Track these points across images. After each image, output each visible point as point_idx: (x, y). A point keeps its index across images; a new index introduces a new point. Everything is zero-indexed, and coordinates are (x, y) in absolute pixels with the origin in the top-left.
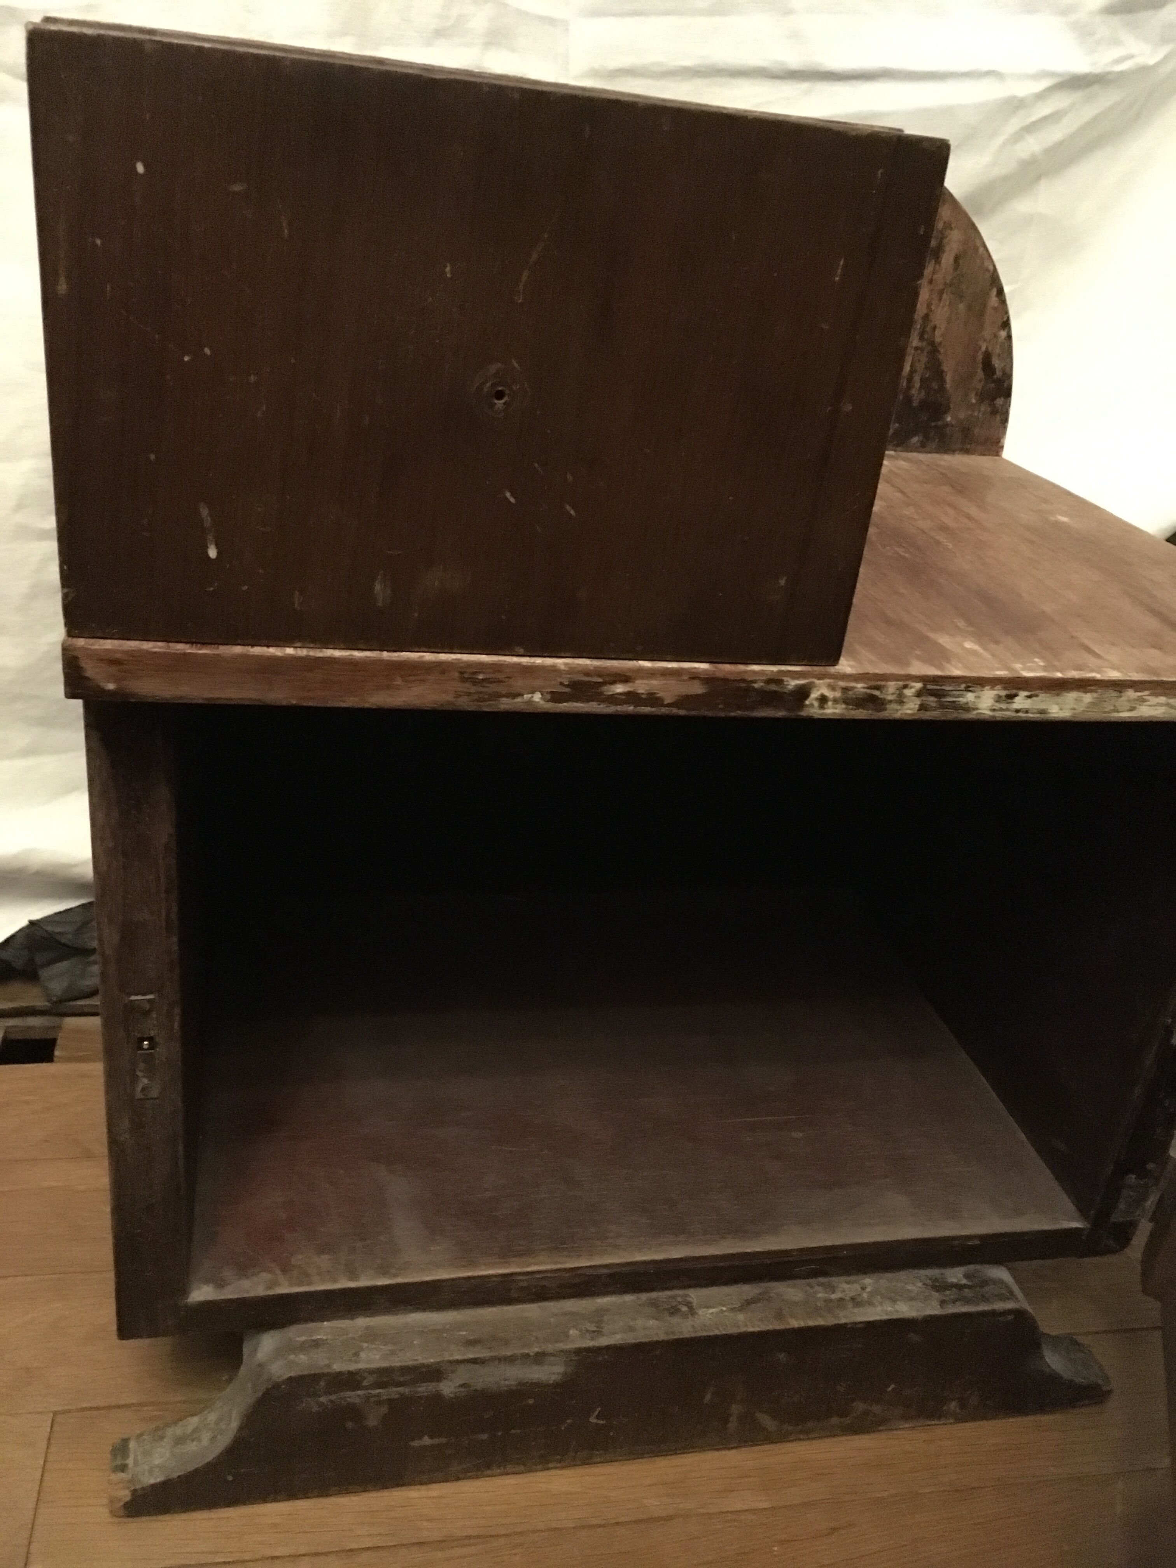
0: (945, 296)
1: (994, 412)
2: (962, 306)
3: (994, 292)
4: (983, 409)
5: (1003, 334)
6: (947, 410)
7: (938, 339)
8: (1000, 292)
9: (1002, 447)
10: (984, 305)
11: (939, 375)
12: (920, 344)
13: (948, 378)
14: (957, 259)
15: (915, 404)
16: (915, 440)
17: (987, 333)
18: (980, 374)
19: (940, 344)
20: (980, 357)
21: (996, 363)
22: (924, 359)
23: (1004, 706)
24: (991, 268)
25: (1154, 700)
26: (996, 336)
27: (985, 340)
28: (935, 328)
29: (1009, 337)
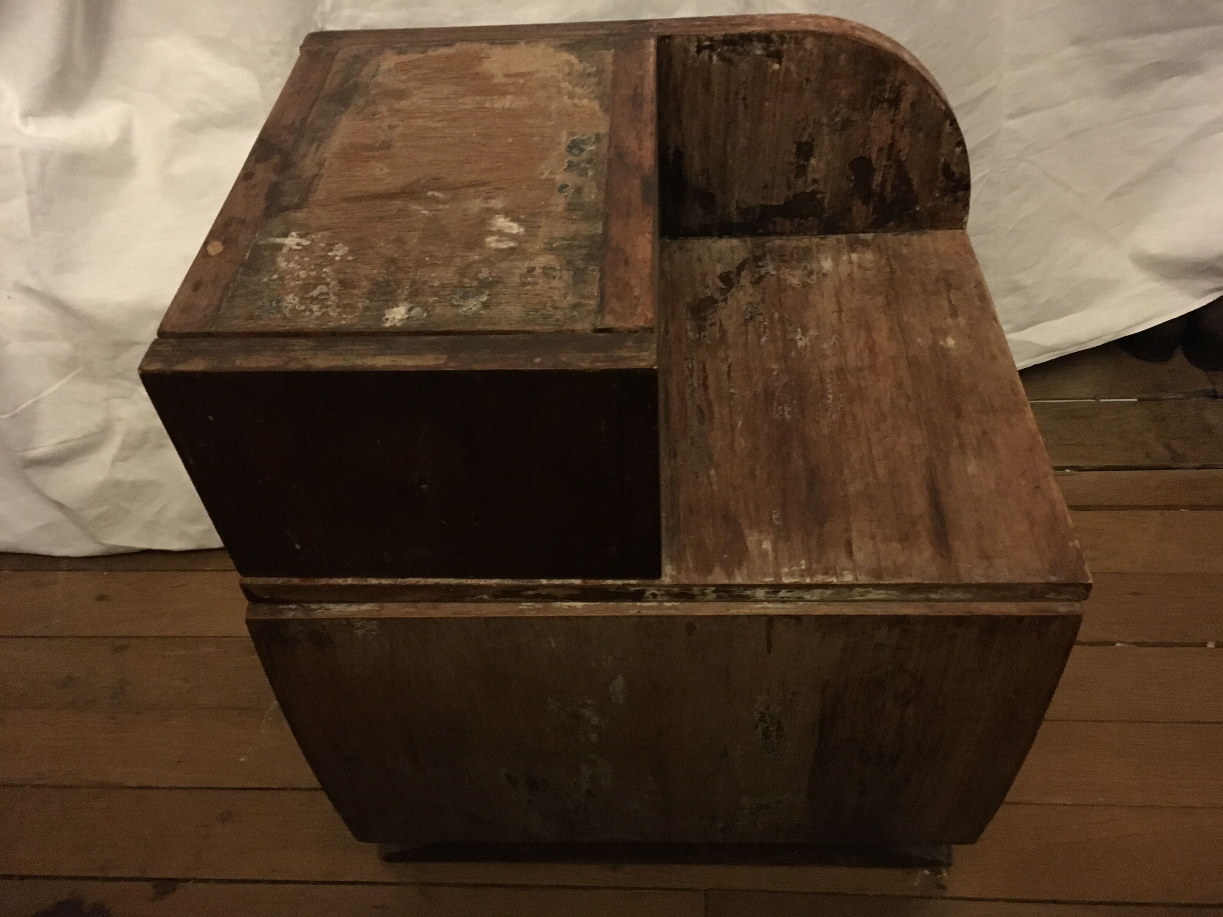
0: (906, 130)
1: (956, 200)
2: (921, 135)
3: (948, 123)
4: (946, 199)
5: (958, 150)
6: (916, 203)
7: (903, 159)
8: (954, 122)
9: (966, 223)
10: (940, 133)
11: (908, 182)
12: (888, 163)
13: (915, 182)
14: (913, 105)
15: (889, 201)
16: (891, 224)
17: (944, 150)
18: (941, 177)
19: (905, 161)
20: (940, 166)
21: (954, 169)
22: (893, 172)
23: (773, 596)
24: (943, 107)
25: (876, 592)
26: (952, 151)
27: (943, 155)
28: (899, 151)
29: (964, 151)
